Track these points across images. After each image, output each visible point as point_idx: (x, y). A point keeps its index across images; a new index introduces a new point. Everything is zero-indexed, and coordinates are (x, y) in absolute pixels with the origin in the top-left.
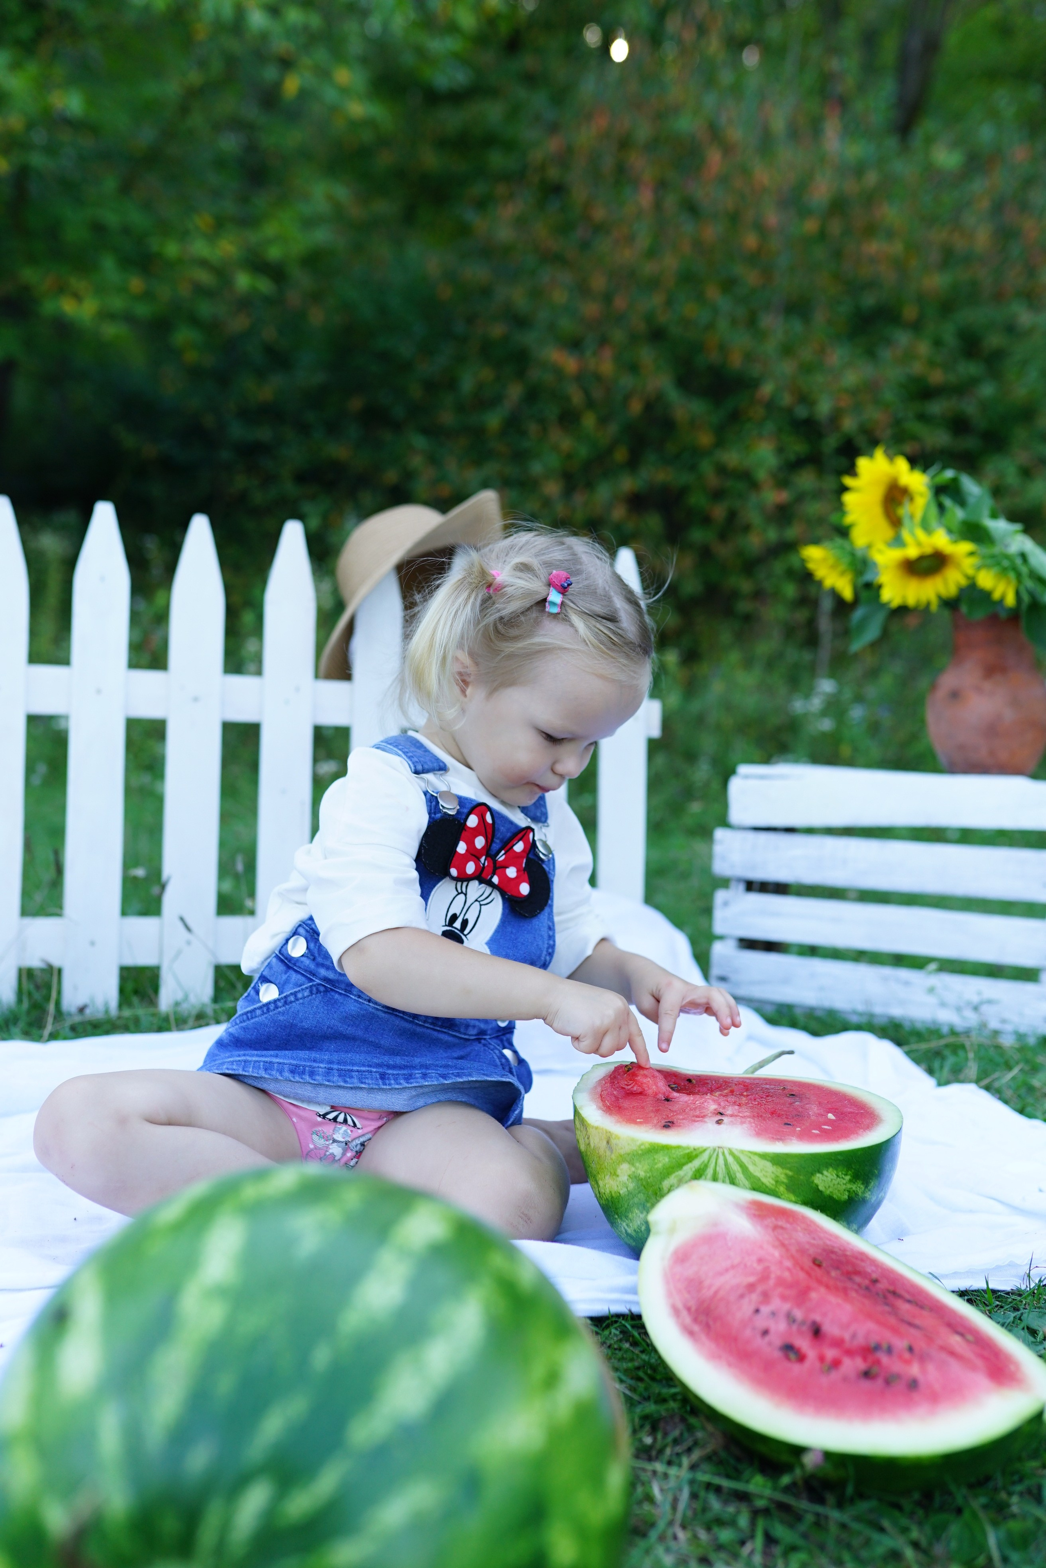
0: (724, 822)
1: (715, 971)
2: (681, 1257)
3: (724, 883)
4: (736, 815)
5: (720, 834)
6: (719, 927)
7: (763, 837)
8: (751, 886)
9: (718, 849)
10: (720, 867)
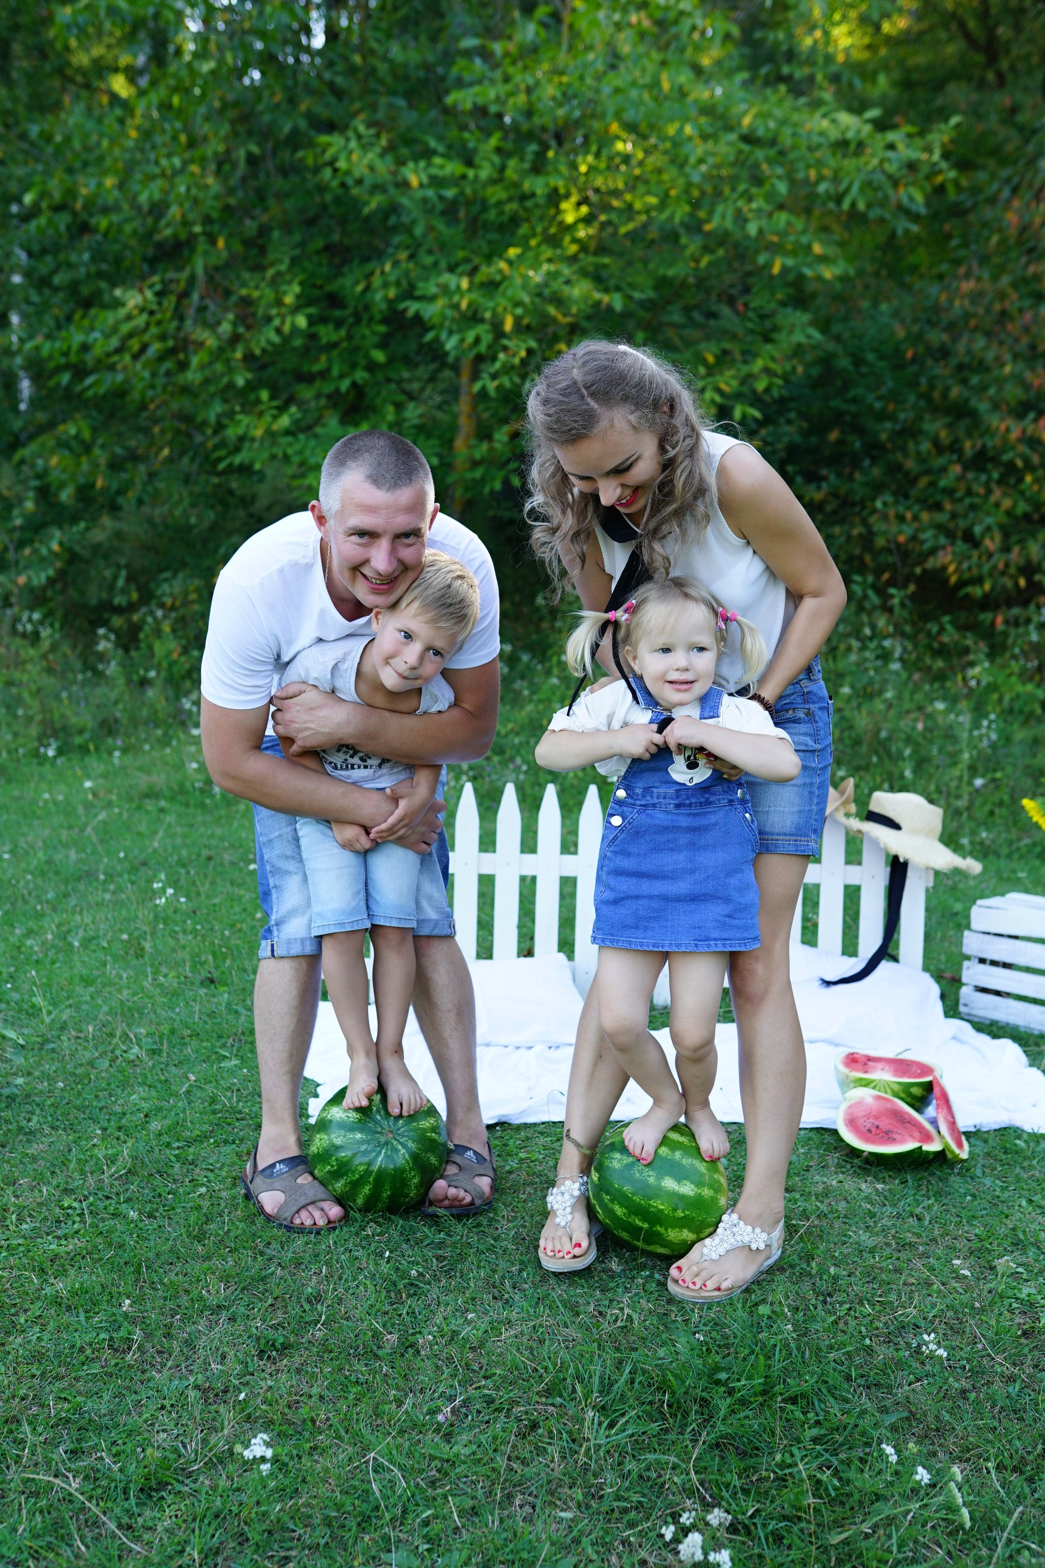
0: (968, 927)
1: (962, 1001)
2: (850, 1107)
3: (968, 958)
4: (974, 925)
5: (966, 933)
6: (964, 979)
7: (987, 937)
8: (982, 961)
9: (965, 941)
10: (966, 950)
